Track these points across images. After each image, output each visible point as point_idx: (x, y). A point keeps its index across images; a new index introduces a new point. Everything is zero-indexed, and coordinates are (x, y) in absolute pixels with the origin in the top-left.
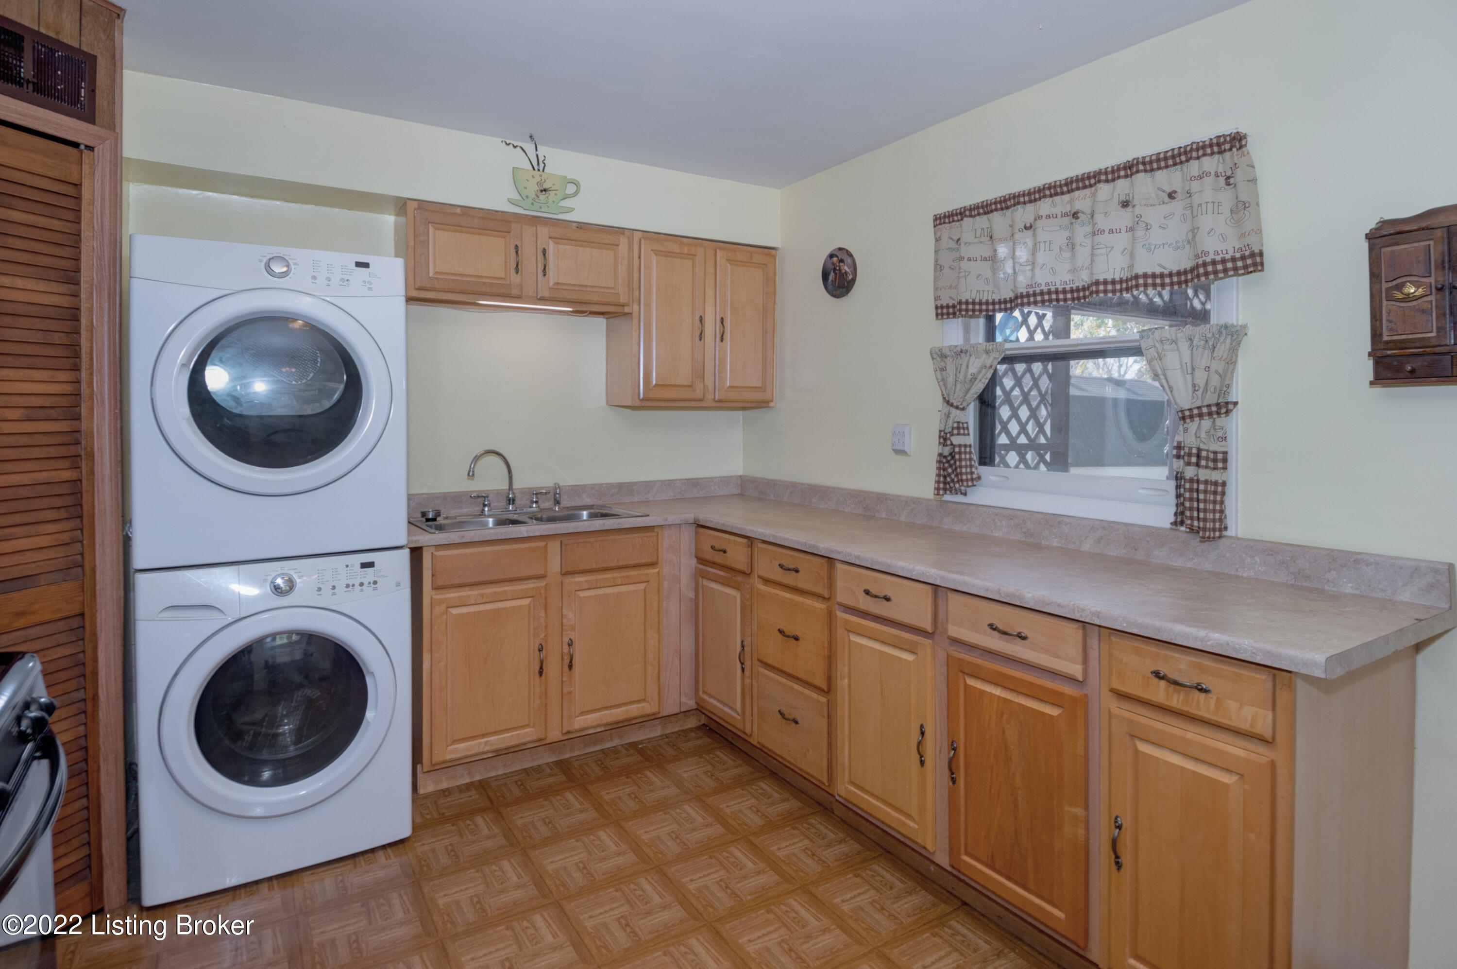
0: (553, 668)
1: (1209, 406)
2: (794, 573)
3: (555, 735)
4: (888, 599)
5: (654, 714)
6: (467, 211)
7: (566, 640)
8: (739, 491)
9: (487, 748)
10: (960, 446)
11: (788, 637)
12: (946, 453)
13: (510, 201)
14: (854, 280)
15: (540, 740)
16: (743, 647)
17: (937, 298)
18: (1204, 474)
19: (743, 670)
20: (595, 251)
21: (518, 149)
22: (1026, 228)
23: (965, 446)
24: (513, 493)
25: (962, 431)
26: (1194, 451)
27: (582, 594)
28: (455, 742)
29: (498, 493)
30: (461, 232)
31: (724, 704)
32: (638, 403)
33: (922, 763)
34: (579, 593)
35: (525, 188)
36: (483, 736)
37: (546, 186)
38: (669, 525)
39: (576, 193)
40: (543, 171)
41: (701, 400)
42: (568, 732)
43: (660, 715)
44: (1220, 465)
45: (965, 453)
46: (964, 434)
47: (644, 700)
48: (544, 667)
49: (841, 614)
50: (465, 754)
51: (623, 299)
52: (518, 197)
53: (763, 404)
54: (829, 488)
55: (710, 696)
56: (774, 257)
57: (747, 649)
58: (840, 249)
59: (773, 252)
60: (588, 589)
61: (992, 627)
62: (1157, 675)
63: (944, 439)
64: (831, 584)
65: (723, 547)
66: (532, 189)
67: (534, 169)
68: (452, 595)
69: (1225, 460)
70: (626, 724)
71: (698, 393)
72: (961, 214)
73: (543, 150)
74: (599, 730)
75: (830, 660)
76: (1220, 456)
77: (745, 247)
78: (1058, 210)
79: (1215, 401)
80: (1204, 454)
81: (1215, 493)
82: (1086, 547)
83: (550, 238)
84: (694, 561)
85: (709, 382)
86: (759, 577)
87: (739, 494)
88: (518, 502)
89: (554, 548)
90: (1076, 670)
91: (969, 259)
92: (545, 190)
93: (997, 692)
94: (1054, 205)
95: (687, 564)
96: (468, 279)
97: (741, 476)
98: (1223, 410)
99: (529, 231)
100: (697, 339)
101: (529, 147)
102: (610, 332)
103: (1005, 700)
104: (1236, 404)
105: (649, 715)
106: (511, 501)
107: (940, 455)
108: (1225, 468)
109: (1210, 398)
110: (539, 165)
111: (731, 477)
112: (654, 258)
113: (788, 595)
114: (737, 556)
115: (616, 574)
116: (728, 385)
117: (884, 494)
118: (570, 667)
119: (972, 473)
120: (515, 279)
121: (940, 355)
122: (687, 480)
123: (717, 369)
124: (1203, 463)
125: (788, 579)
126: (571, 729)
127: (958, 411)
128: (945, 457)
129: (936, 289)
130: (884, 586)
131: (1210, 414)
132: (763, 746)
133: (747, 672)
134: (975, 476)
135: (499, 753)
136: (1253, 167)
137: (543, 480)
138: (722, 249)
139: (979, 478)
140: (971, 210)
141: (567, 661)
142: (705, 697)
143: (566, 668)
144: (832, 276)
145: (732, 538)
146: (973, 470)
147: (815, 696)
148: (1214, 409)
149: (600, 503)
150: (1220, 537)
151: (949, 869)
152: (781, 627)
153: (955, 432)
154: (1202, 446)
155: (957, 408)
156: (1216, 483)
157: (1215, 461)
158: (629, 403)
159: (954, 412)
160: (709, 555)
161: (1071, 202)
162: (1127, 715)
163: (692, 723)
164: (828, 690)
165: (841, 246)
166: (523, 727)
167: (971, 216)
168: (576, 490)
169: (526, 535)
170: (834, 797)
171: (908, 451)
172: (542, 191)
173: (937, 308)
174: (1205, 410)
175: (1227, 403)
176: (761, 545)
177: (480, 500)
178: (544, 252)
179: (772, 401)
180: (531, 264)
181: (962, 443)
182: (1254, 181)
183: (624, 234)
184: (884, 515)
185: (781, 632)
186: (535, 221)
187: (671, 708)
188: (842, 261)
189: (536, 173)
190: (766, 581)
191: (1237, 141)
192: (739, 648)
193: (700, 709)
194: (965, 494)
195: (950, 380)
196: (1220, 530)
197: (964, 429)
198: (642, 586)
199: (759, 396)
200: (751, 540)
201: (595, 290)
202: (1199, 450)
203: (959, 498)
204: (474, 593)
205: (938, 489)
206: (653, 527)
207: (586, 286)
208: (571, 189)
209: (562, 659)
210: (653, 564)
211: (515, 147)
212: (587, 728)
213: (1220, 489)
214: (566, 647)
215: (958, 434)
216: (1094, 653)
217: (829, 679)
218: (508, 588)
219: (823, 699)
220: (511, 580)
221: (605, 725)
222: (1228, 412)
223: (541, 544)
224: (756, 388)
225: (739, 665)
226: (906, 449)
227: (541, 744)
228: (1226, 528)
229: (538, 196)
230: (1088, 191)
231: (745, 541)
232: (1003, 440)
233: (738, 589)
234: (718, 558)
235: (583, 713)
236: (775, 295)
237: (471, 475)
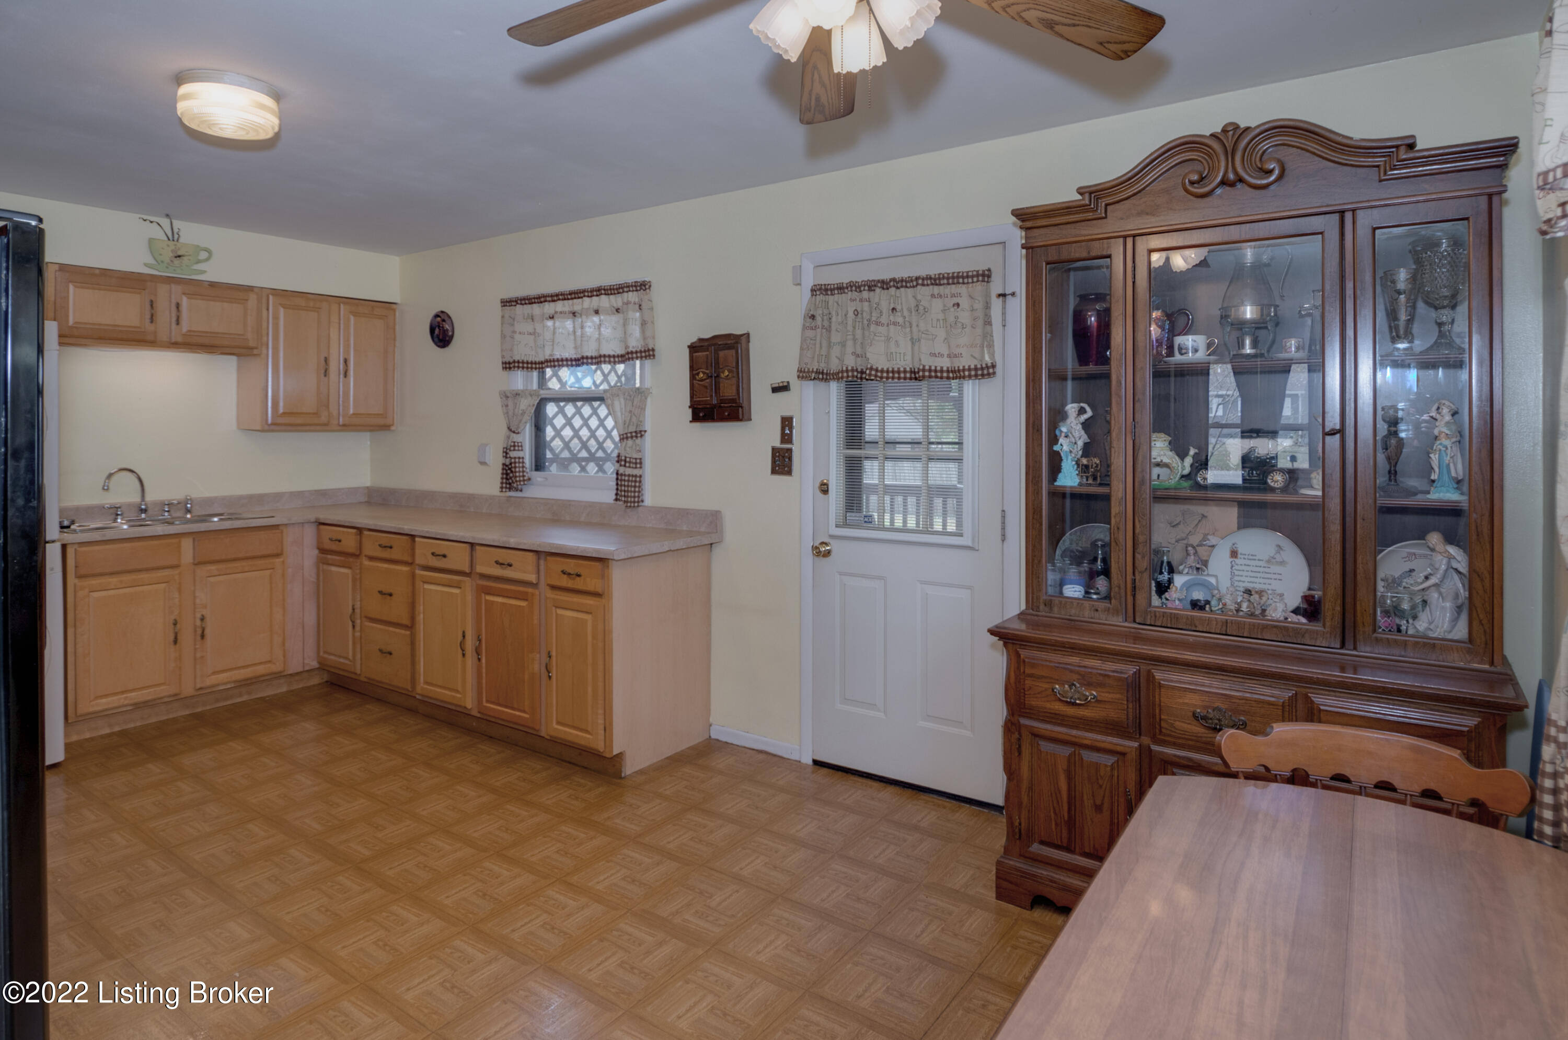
0: (187, 637)
1: (631, 433)
2: (389, 549)
3: (188, 690)
4: (444, 556)
5: (280, 672)
6: (105, 272)
7: (199, 616)
8: (366, 499)
9: (126, 702)
10: (515, 458)
11: (385, 594)
12: (508, 463)
13: (146, 265)
14: (452, 336)
15: (176, 695)
16: (354, 609)
17: (503, 357)
18: (629, 471)
19: (354, 627)
20: (226, 305)
21: (155, 224)
22: (550, 318)
23: (519, 458)
24: (146, 505)
25: (517, 448)
26: (623, 458)
27: (212, 579)
28: (97, 698)
29: (129, 505)
30: (100, 289)
31: (340, 657)
32: (266, 427)
33: (464, 655)
34: (209, 579)
35: (161, 255)
36: (123, 692)
37: (180, 253)
38: (293, 524)
39: (208, 259)
40: (178, 241)
41: (326, 425)
42: (201, 689)
43: (285, 673)
44: (638, 466)
45: (519, 463)
46: (518, 450)
47: (270, 662)
48: (178, 637)
49: (419, 572)
50: (106, 707)
51: (251, 344)
52: (154, 262)
53: (386, 427)
54: (435, 492)
55: (330, 654)
56: (394, 310)
57: (358, 611)
58: (442, 312)
59: (394, 306)
60: (219, 575)
61: (497, 562)
62: (564, 572)
63: (506, 453)
64: (413, 555)
65: (339, 538)
66: (167, 255)
67: (169, 240)
68: (94, 582)
69: (641, 463)
70: (254, 680)
71: (324, 419)
72: (516, 301)
73: (177, 224)
74: (229, 686)
75: (413, 606)
76: (638, 461)
77: (367, 302)
78: (567, 309)
79: (634, 430)
80: (628, 460)
81: (635, 481)
82: (582, 519)
83: (184, 294)
84: (316, 552)
85: (333, 408)
86: (366, 556)
87: (366, 502)
88: (150, 512)
89: (187, 544)
90: (532, 578)
91: (520, 333)
92: (179, 256)
93: (499, 600)
94: (564, 306)
95: (310, 555)
96: (106, 328)
97: (368, 487)
98: (639, 435)
99: (163, 289)
100: (322, 375)
101: (165, 222)
102: (239, 368)
103: (503, 604)
104: (645, 431)
105: (275, 673)
106: (144, 511)
107: (504, 464)
108: (641, 468)
109: (632, 429)
110: (173, 237)
111: (359, 488)
112: (282, 310)
113: (386, 566)
114: (349, 542)
115: (244, 563)
116: (351, 412)
117: (473, 495)
118: (203, 636)
119: (524, 476)
120: (150, 328)
121: (505, 396)
122: (316, 491)
123: (341, 399)
124: (627, 465)
125: (385, 554)
126: (202, 685)
127: (515, 435)
128: (507, 466)
129: (502, 350)
130: (443, 547)
131: (632, 437)
132: (369, 679)
133: (358, 628)
134: (525, 478)
135: (138, 706)
136: (651, 301)
137: (175, 494)
138: (345, 303)
139: (529, 479)
140: (521, 300)
141: (199, 632)
142: (326, 656)
143: (199, 638)
144: (437, 331)
145: (345, 530)
146: (525, 474)
147: (403, 632)
148: (634, 434)
149: (231, 511)
150: (638, 506)
151: (479, 715)
152: (380, 589)
153: (512, 448)
154: (627, 455)
155: (514, 432)
156: (636, 476)
157: (636, 463)
158: (259, 429)
159: (513, 435)
160: (328, 545)
161: (573, 305)
162: (553, 596)
163: (315, 680)
164: (411, 627)
165: (443, 310)
166: (160, 685)
167: (521, 304)
168: (209, 501)
169: (161, 534)
170: (415, 697)
171: (488, 462)
172: (176, 257)
173: (503, 363)
174: (629, 435)
175: (641, 431)
176: (366, 533)
177: (112, 511)
178: (178, 306)
179: (393, 425)
180: (165, 314)
181: (517, 456)
182: (652, 309)
183: (252, 291)
184: (472, 510)
185: (380, 592)
186: (170, 280)
187: (295, 666)
188: (444, 321)
189: (171, 243)
190: (371, 558)
191: (642, 286)
192: (350, 610)
193: (323, 666)
194: (521, 491)
195: (511, 413)
196: (638, 502)
197: (518, 446)
198: (268, 572)
199: (381, 421)
200: (360, 530)
201: (225, 336)
202: (626, 457)
203: (518, 494)
204: (114, 580)
205: (502, 488)
206: (278, 525)
207: (218, 333)
208: (204, 255)
209: (195, 631)
210: (278, 555)
211: (151, 222)
212: (218, 685)
213: (638, 479)
214: (198, 623)
215: (514, 450)
216: (542, 567)
217: (413, 618)
218: (145, 576)
219: (408, 633)
220: (147, 570)
221: (235, 682)
222: (642, 436)
223: (174, 541)
224: (378, 415)
225: (350, 623)
226: (487, 461)
227: (176, 698)
228: (642, 501)
229: (172, 261)
230: (580, 300)
231: (354, 531)
232: (549, 455)
233: (350, 568)
234: (334, 546)
235: (214, 673)
236: (395, 339)
237: (106, 489)
